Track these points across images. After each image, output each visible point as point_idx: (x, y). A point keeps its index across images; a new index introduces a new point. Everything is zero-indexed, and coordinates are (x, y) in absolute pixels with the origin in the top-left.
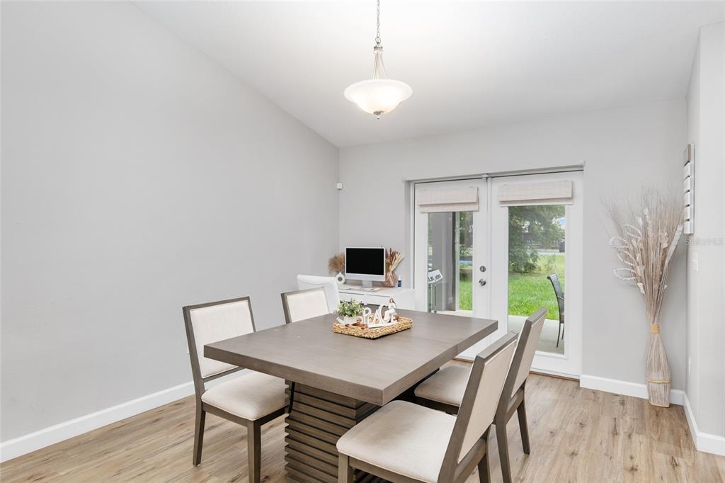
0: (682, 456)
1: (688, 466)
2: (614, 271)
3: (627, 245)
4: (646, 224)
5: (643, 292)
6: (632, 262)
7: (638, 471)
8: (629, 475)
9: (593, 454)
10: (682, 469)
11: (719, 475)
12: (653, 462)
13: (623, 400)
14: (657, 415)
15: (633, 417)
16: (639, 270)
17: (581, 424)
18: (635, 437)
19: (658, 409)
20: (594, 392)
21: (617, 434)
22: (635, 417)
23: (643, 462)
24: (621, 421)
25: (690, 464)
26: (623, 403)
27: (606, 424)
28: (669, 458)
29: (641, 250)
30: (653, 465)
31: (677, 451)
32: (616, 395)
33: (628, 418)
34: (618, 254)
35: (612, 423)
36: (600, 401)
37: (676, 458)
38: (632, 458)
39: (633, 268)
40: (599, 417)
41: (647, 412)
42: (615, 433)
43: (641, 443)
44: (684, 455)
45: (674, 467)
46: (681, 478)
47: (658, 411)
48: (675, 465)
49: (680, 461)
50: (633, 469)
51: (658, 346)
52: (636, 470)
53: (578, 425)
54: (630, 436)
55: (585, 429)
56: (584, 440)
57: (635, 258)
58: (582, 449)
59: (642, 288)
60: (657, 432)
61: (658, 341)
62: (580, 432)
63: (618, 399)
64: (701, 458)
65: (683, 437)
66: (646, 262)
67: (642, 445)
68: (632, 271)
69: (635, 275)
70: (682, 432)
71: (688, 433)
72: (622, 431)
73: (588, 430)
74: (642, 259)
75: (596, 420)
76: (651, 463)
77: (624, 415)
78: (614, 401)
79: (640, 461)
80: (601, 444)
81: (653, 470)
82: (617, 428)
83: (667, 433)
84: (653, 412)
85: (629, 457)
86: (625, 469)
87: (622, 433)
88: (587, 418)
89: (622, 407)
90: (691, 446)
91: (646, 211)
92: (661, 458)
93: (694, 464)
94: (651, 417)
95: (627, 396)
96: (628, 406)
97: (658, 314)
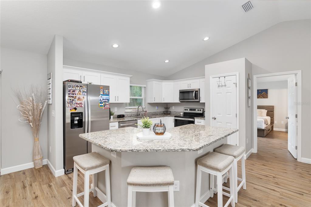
0: (52, 182)
1: (54, 184)
2: (19, 119)
3: (25, 108)
4: (33, 100)
5: (32, 126)
6: (27, 115)
7: (39, 197)
8: (35, 201)
9: (17, 202)
10: (53, 186)
11: (64, 182)
12: (43, 190)
13: (24, 172)
14: (39, 172)
15: (30, 177)
16: (30, 118)
17: (6, 192)
18: (33, 185)
19: (38, 169)
20: (9, 174)
21: (25, 187)
22: (31, 176)
23: (39, 192)
24: (26, 181)
25: (55, 183)
26: (24, 173)
27: (19, 185)
28: (48, 185)
29: (32, 110)
30: (43, 191)
31: (50, 181)
32: (20, 171)
33: (28, 178)
34: (21, 112)
35: (22, 184)
36: (13, 177)
37: (50, 184)
38: (34, 193)
39: (28, 117)
40: (15, 184)
41: (35, 172)
42: (24, 187)
43: (36, 185)
44: (52, 181)
45: (50, 187)
46: (53, 190)
47: (39, 170)
48: (50, 186)
49: (52, 184)
50: (36, 197)
51: (38, 146)
52: (37, 197)
53: (5, 193)
54: (31, 185)
55: (9, 193)
56: (10, 198)
57: (29, 113)
58: (11, 203)
59: (32, 125)
60: (41, 178)
61: (38, 144)
62: (7, 196)
63: (21, 172)
64: (57, 179)
65: (50, 175)
66: (33, 114)
67: (37, 186)
68: (27, 118)
69: (29, 120)
70: (49, 173)
71: (51, 173)
72: (27, 185)
73: (11, 193)
74: (32, 113)
75: (14, 187)
76: (42, 191)
77: (26, 178)
78: (20, 174)
79: (38, 193)
80: (19, 195)
81: (44, 193)
82: (25, 185)
83: (44, 176)
84: (38, 171)
85: (33, 193)
86: (33, 199)
87: (27, 186)
88: (9, 188)
89: (24, 175)
90: (53, 177)
91: (33, 95)
92: (45, 187)
93: (56, 183)
94: (37, 173)
95: (25, 170)
96: (27, 174)
97: (38, 134)
